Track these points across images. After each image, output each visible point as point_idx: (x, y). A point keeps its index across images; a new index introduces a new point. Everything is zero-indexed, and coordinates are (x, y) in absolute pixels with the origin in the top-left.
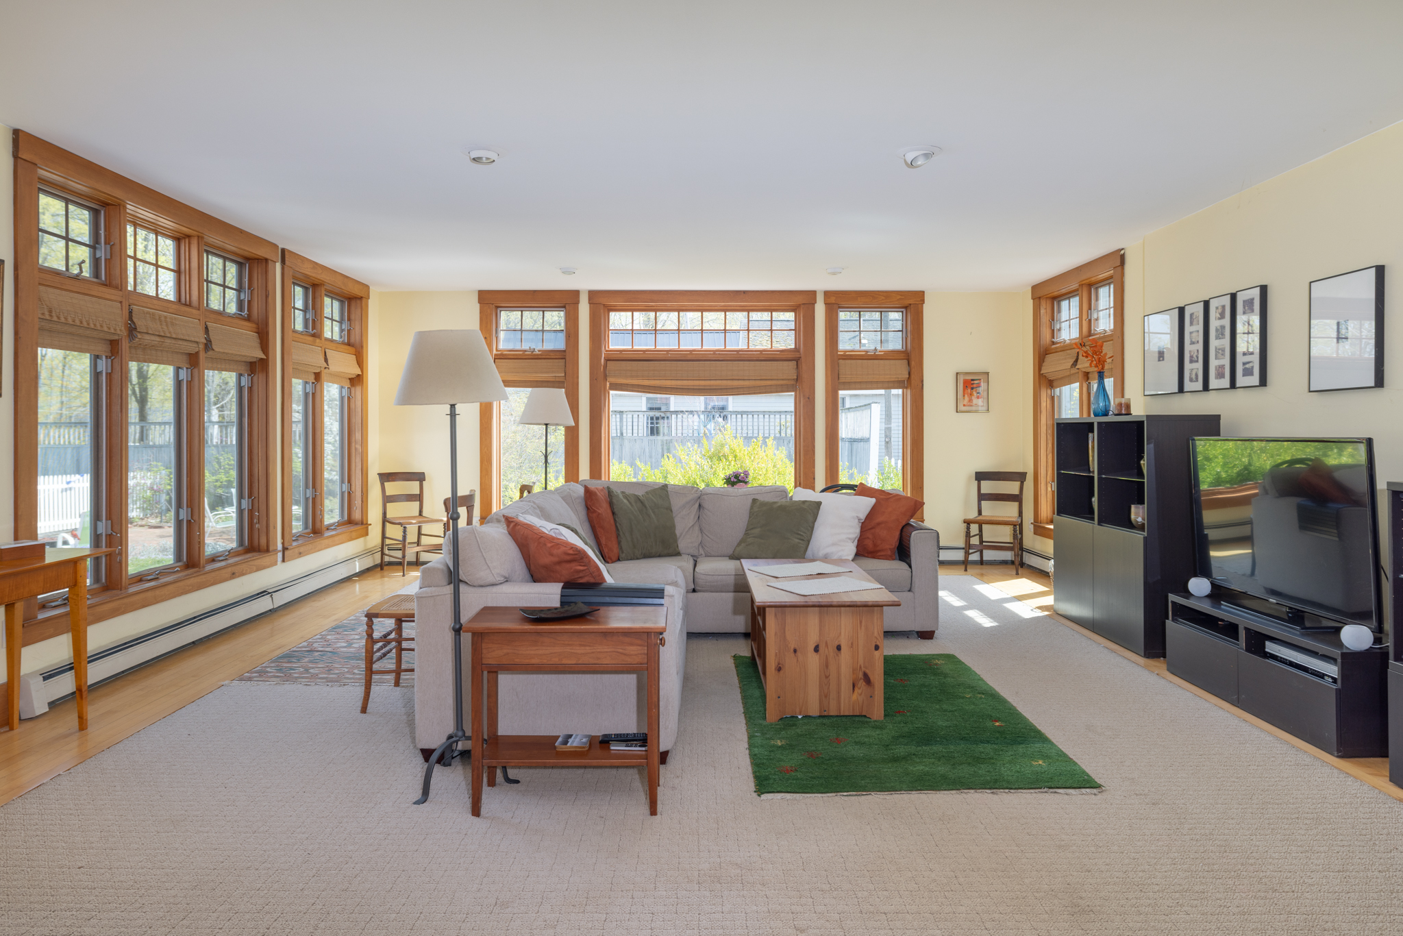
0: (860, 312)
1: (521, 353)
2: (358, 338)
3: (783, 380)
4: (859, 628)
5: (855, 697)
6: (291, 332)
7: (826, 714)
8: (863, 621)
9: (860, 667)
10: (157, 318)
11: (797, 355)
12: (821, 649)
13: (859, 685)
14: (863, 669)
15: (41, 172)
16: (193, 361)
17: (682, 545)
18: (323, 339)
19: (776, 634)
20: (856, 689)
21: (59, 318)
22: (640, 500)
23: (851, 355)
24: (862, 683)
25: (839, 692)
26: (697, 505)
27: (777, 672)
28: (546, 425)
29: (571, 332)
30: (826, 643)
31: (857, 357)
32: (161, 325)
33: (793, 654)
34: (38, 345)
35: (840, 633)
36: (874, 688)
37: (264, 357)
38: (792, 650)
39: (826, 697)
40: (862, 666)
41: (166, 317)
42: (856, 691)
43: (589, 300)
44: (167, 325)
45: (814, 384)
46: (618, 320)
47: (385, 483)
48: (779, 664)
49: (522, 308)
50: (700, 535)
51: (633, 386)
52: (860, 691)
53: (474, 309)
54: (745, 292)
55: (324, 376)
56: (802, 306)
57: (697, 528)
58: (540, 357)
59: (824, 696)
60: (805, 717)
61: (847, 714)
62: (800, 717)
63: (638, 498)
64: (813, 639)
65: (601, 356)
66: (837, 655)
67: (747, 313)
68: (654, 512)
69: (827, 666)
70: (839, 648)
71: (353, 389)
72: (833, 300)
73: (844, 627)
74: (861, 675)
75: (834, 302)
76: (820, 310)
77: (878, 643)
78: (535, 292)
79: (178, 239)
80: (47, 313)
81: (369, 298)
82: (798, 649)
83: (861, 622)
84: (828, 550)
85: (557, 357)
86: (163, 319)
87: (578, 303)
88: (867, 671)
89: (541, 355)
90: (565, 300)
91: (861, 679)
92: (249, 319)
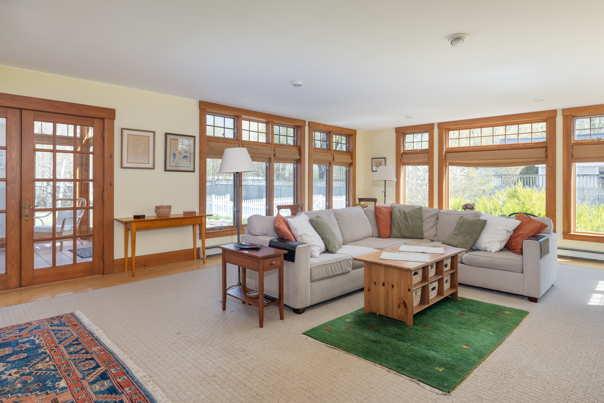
0: (590, 118)
1: (411, 151)
2: (351, 149)
3: (537, 158)
4: (401, 279)
5: (399, 311)
6: (312, 149)
7: (387, 316)
8: (403, 276)
9: (402, 298)
10: (253, 148)
11: (546, 145)
12: (385, 284)
13: (401, 306)
14: (403, 299)
15: (207, 110)
16: (270, 160)
17: (425, 235)
18: (332, 151)
19: (368, 274)
20: (400, 308)
21: (214, 150)
22: (405, 213)
23: (581, 143)
24: (402, 306)
25: (393, 307)
26: (435, 217)
27: (368, 291)
28: (385, 181)
29: (431, 142)
30: (388, 282)
31: (586, 144)
32: (254, 150)
33: (374, 285)
34: (207, 158)
35: (393, 279)
36: (408, 309)
37: (300, 158)
38: (374, 283)
39: (387, 308)
40: (403, 297)
41: (257, 148)
42: (400, 309)
43: (438, 127)
44: (257, 150)
45: (555, 159)
46: (453, 134)
47: (361, 202)
48: (369, 288)
49: (413, 133)
50: (436, 231)
51: (459, 163)
52: (402, 309)
53: (394, 135)
54: (513, 115)
55: (332, 163)
56: (548, 119)
57: (434, 228)
58: (419, 153)
59: (387, 307)
60: (379, 315)
61: (396, 318)
62: (377, 314)
63: (404, 213)
64: (382, 280)
65: (443, 151)
66: (392, 289)
67: (517, 125)
68: (411, 219)
69: (388, 293)
70: (393, 286)
71: (350, 168)
72: (568, 113)
73: (394, 277)
74: (402, 302)
75: (568, 114)
76: (559, 121)
77: (410, 288)
78: (416, 126)
79: (267, 123)
80: (210, 149)
81: (356, 134)
82: (376, 283)
83: (402, 276)
84: (486, 245)
85: (426, 152)
86: (255, 148)
87: (433, 129)
88: (405, 301)
89: (419, 152)
90: (427, 128)
91: (402, 303)
92: (297, 146)
